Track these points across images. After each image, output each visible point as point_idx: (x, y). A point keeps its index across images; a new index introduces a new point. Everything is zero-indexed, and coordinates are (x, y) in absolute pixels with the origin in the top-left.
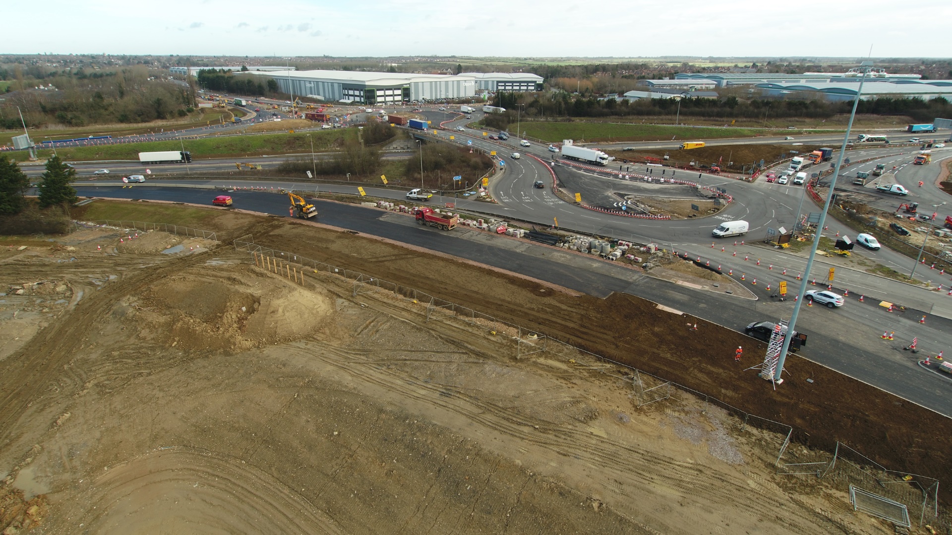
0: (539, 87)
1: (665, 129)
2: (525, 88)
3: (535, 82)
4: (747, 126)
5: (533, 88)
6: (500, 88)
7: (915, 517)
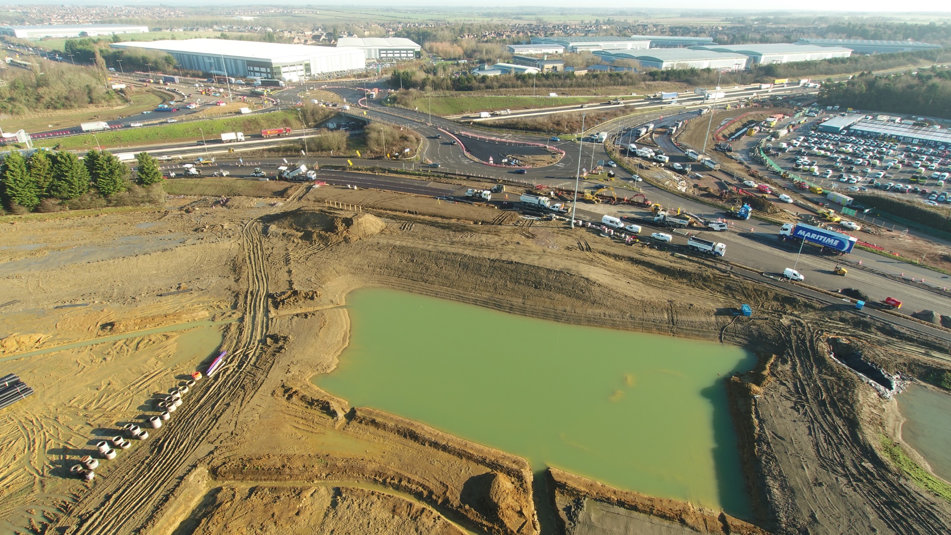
0: (418, 55)
1: (525, 100)
2: (405, 55)
3: (413, 50)
4: (582, 94)
5: (412, 55)
6: (382, 55)
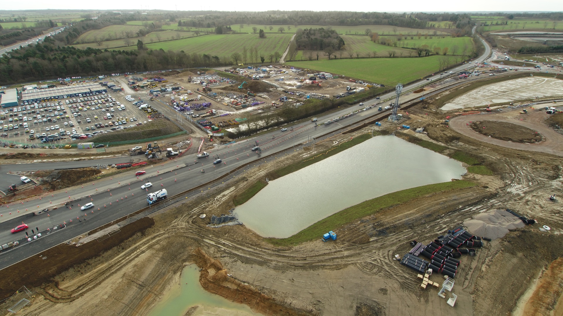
7: (28, 298)
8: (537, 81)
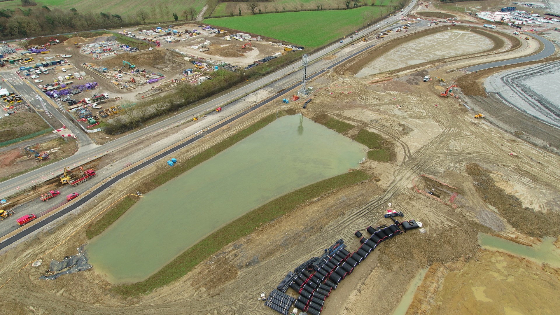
8: (453, 36)
